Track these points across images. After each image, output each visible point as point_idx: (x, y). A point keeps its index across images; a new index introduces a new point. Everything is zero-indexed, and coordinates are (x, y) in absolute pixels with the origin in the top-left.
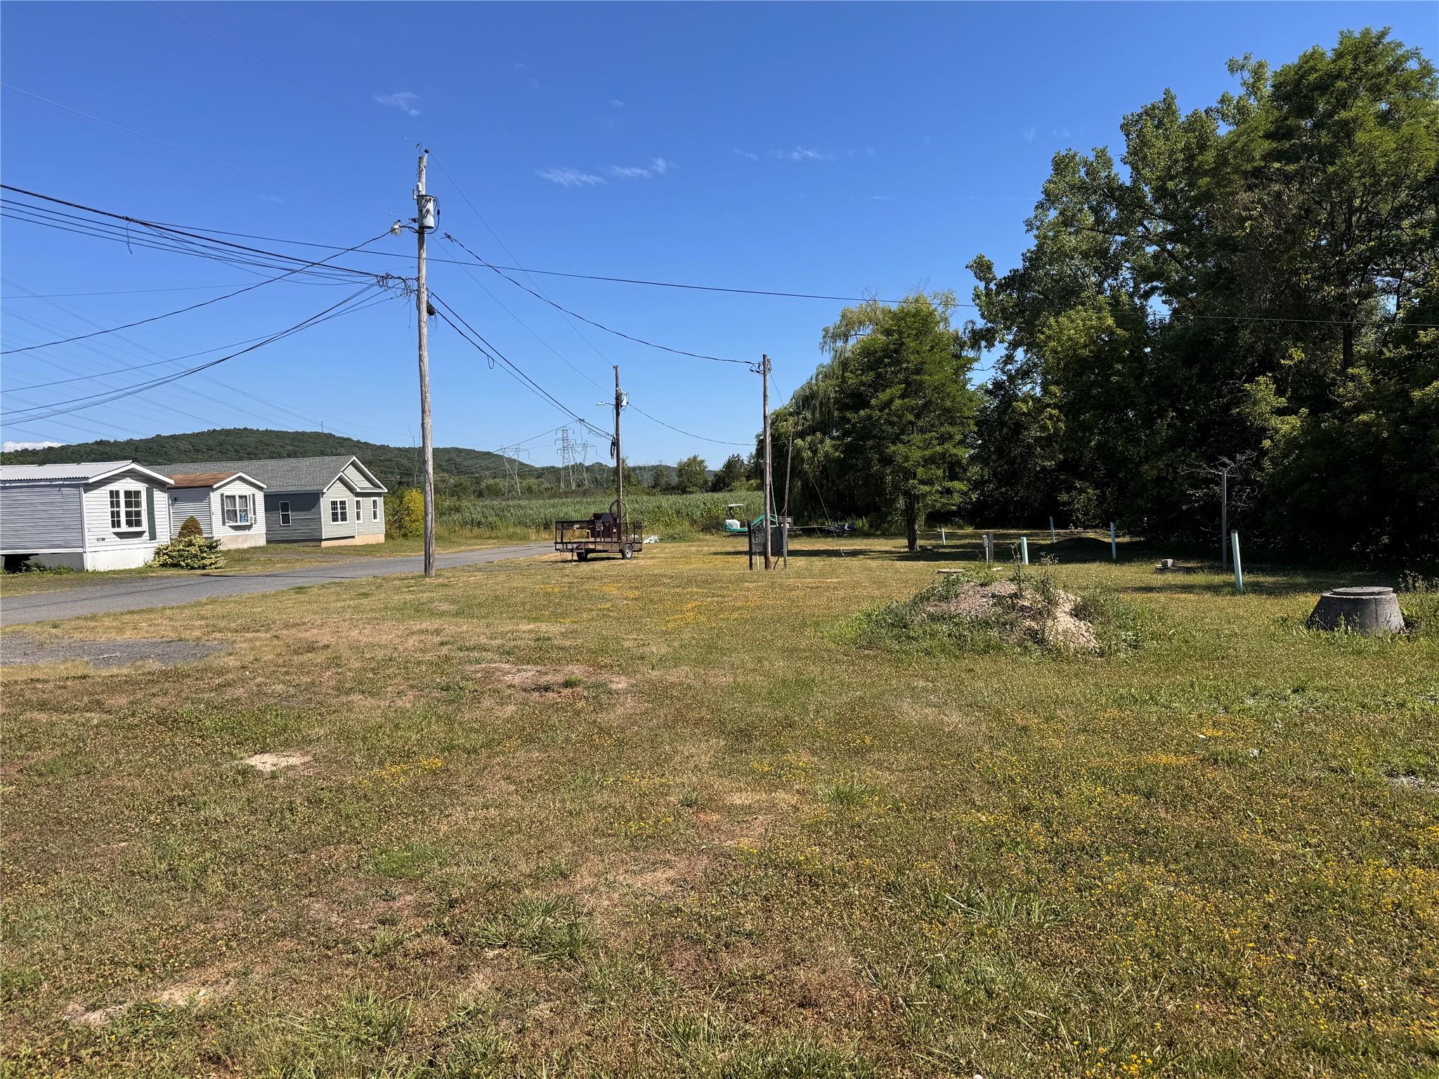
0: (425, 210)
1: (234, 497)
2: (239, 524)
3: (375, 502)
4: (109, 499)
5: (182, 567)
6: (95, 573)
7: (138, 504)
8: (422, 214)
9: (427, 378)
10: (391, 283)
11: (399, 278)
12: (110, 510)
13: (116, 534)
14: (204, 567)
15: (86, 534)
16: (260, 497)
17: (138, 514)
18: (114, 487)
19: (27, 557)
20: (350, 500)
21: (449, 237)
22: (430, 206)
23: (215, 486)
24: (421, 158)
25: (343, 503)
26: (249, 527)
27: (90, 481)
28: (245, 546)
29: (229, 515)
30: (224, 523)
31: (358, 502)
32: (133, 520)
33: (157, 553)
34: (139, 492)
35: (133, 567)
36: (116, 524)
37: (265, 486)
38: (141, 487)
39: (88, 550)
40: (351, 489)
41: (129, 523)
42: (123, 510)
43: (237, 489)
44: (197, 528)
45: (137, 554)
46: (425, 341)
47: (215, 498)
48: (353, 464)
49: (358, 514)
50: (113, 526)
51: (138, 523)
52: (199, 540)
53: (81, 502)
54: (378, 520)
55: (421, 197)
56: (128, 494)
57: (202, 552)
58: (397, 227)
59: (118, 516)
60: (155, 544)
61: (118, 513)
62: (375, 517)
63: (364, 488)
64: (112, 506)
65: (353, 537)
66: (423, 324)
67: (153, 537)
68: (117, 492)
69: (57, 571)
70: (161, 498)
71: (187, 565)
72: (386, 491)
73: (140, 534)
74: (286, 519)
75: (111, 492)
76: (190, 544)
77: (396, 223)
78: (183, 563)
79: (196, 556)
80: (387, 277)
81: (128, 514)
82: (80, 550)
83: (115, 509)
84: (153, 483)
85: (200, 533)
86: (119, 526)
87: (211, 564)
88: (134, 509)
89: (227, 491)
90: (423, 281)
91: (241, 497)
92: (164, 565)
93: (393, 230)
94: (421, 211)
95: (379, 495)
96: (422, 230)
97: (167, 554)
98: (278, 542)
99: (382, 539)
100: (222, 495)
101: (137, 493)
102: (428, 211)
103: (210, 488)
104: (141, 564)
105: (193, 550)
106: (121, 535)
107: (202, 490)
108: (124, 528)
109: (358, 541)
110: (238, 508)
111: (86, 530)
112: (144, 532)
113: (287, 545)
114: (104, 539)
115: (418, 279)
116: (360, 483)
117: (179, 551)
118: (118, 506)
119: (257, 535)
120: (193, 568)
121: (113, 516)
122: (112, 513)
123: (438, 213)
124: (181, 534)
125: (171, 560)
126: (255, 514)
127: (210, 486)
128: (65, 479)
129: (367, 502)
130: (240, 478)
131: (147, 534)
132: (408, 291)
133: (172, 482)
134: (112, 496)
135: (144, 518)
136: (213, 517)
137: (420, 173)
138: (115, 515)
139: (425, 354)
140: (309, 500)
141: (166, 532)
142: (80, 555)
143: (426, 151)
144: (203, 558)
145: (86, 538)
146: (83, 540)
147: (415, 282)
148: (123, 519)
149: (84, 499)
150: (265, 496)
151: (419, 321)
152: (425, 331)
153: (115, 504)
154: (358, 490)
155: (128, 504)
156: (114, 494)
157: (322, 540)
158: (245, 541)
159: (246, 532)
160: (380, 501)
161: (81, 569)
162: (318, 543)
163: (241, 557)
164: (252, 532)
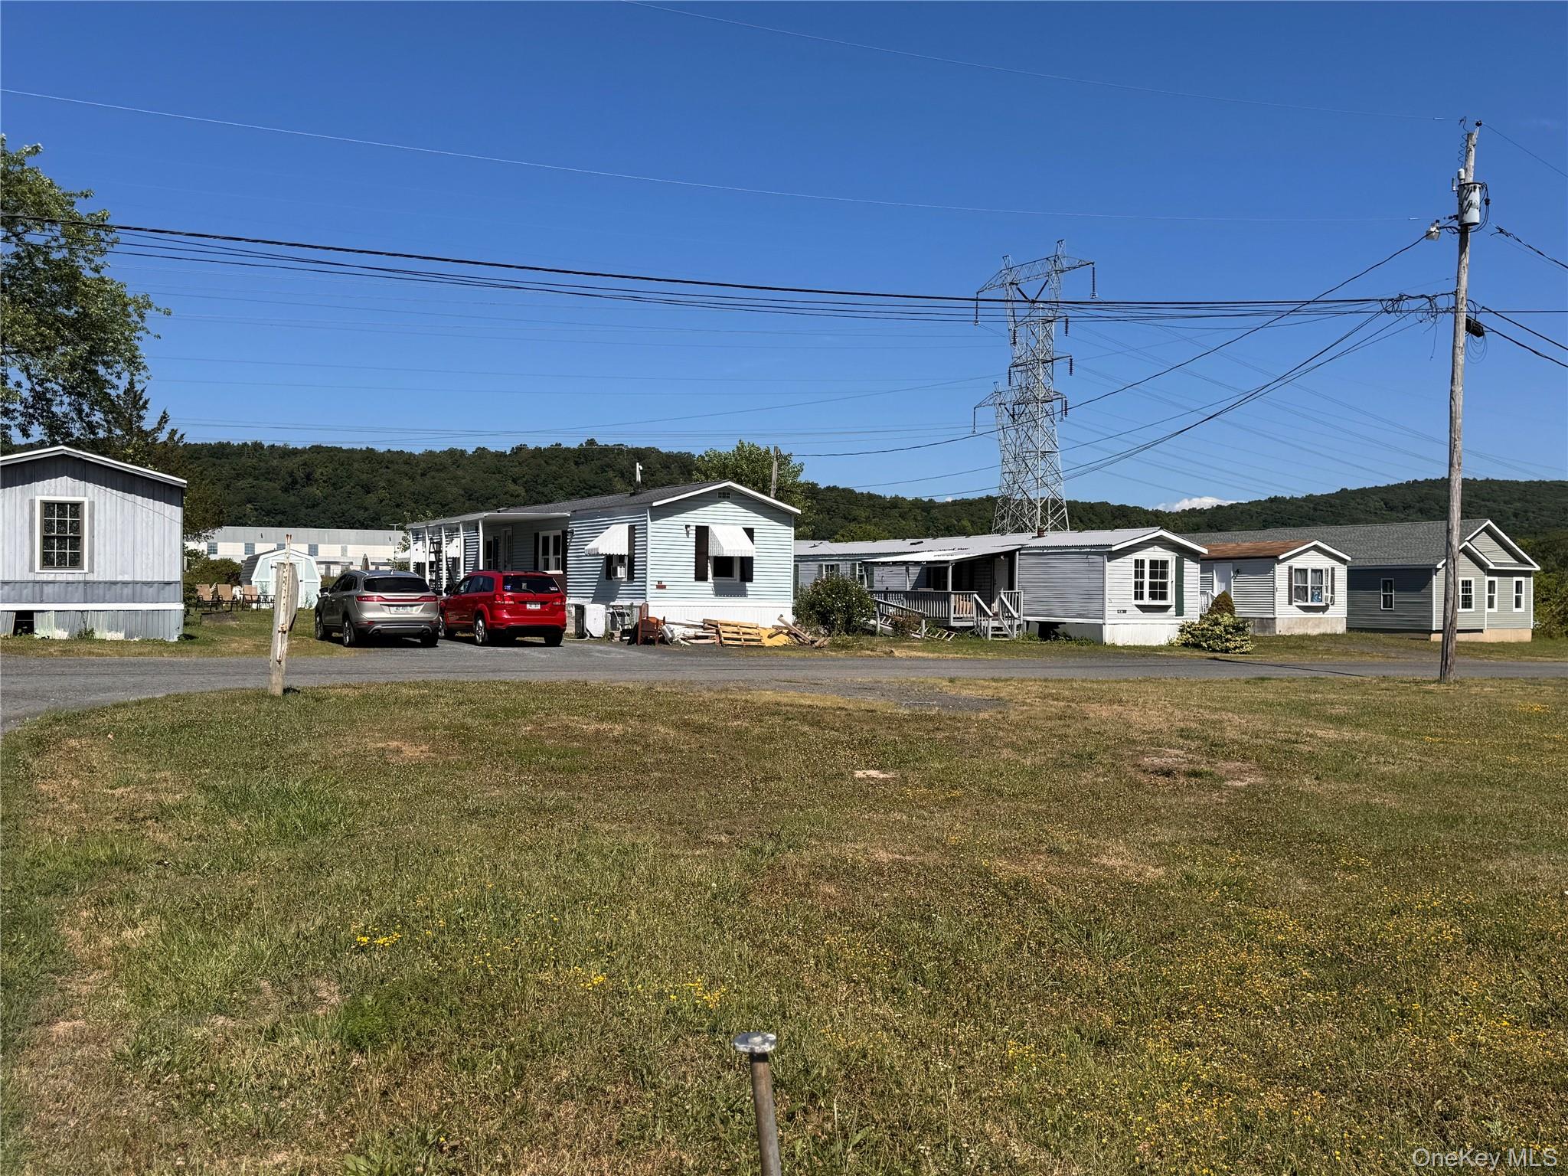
0: (1466, 203)
1: (1305, 571)
2: (1309, 604)
3: (1519, 584)
4: (1133, 569)
5: (1204, 649)
6: (1114, 646)
7: (1164, 575)
8: (1463, 208)
9: (1459, 421)
10: (1404, 306)
11: (1422, 296)
12: (1133, 580)
13: (1137, 606)
14: (1227, 651)
15: (1107, 604)
16: (1341, 572)
17: (1164, 586)
18: (1139, 555)
19: (1056, 625)
20: (1480, 582)
21: (1501, 231)
22: (1476, 197)
23: (1281, 557)
24: (1470, 135)
25: (1467, 584)
26: (1324, 609)
27: (1114, 549)
28: (1315, 632)
29: (1297, 592)
30: (1290, 603)
31: (1491, 583)
32: (1159, 591)
33: (1181, 631)
34: (1167, 562)
35: (1155, 643)
36: (1139, 596)
37: (1349, 559)
38: (1170, 556)
39: (1108, 621)
40: (1481, 565)
41: (1153, 596)
42: (1147, 580)
43: (1312, 561)
44: (1228, 605)
45: (1161, 631)
46: (1459, 372)
47: (1281, 571)
48: (1488, 530)
49: (1491, 599)
50: (1136, 598)
51: (1164, 596)
52: (1227, 619)
53: (1104, 571)
54: (1521, 610)
55: (1462, 187)
56: (1153, 564)
57: (1227, 633)
58: (1433, 230)
59: (1142, 588)
60: (1180, 621)
61: (1142, 584)
62: (1518, 605)
63: (1501, 564)
64: (1136, 576)
65: (1481, 631)
66: (1458, 351)
67: (1180, 612)
68: (1143, 561)
69: (1080, 641)
70: (1192, 569)
71: (1209, 646)
72: (1538, 568)
73: (1165, 608)
74: (1388, 602)
75: (1136, 561)
76: (1217, 624)
77: (1433, 225)
78: (1204, 644)
79: (1219, 637)
80: (1401, 298)
81: (1152, 586)
82: (1100, 621)
83: (1140, 580)
84: (1183, 552)
85: (1231, 611)
86: (1142, 598)
87: (1236, 647)
88: (1159, 580)
89: (1298, 563)
90: (1462, 294)
91: (1314, 571)
92: (1186, 645)
93: (1429, 233)
94: (1461, 205)
95: (1527, 574)
96: (1464, 229)
97: (1189, 632)
98: (1361, 630)
99: (1527, 636)
100: (1290, 568)
101: (1165, 563)
102: (1470, 204)
103: (1275, 559)
104: (1164, 642)
105: (1218, 630)
106: (1144, 609)
107: (1265, 562)
108: (1147, 601)
109: (1489, 636)
110: (1309, 585)
111: (1107, 600)
112: (1170, 606)
113: (1369, 635)
114: (1125, 612)
115: (1456, 293)
116: (1496, 556)
117: (1203, 630)
118: (1142, 577)
119: (1336, 618)
120: (1214, 651)
121: (1136, 588)
122: (1136, 583)
123: (1487, 202)
124: (1211, 612)
125: (1195, 640)
126: (1333, 592)
127: (1276, 557)
128: (1091, 547)
129: (1505, 586)
130: (1316, 548)
131: (1173, 609)
132: (1434, 312)
133: (1205, 551)
134: (1136, 566)
135: (1171, 591)
136: (1277, 594)
137: (1468, 153)
138: (1139, 586)
139: (1458, 389)
140: (1418, 578)
141: (1195, 605)
142: (1100, 626)
143: (1478, 124)
144: (1227, 640)
145: (1107, 608)
146: (1103, 611)
147: (1452, 297)
148: (1146, 590)
149: (1107, 568)
150: (1349, 571)
151: (1454, 347)
152: (1460, 359)
153: (1139, 574)
154: (1492, 567)
155: (1153, 575)
156: (1139, 564)
157: (1432, 632)
158: (1318, 626)
159: (1320, 615)
160: (1528, 584)
161: (1100, 641)
162: (1426, 636)
163: (1299, 643)
164: (1328, 614)
